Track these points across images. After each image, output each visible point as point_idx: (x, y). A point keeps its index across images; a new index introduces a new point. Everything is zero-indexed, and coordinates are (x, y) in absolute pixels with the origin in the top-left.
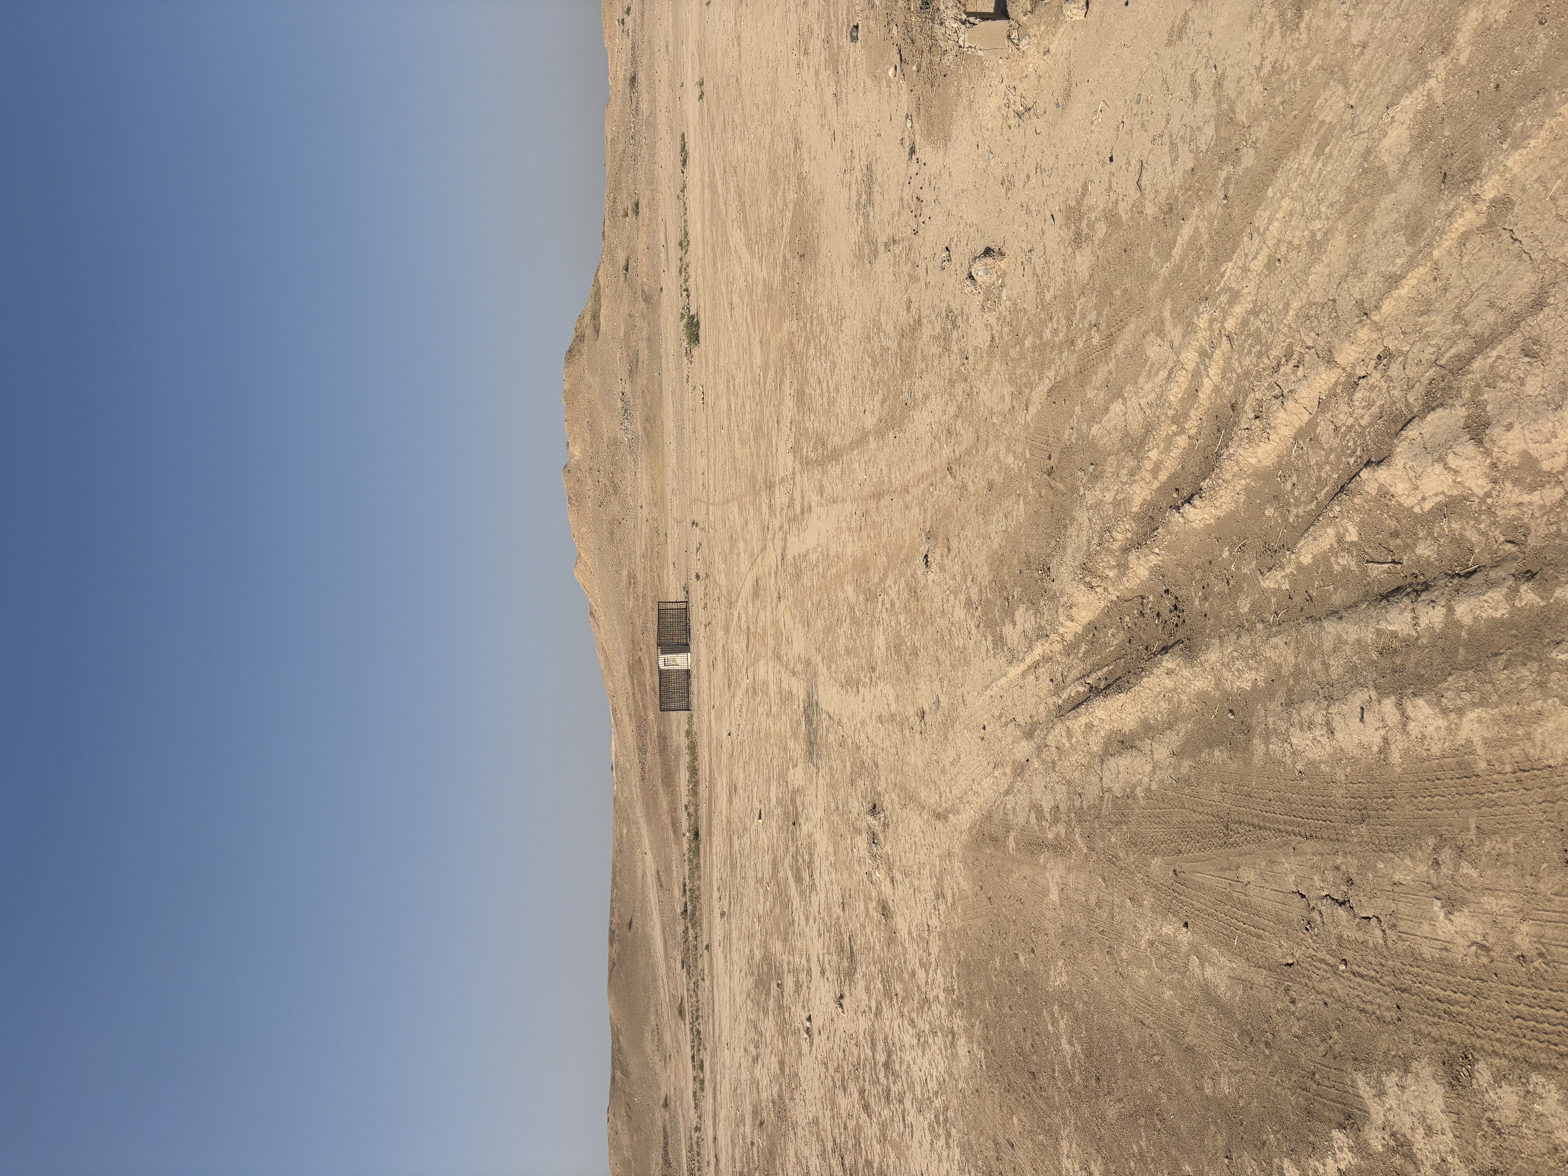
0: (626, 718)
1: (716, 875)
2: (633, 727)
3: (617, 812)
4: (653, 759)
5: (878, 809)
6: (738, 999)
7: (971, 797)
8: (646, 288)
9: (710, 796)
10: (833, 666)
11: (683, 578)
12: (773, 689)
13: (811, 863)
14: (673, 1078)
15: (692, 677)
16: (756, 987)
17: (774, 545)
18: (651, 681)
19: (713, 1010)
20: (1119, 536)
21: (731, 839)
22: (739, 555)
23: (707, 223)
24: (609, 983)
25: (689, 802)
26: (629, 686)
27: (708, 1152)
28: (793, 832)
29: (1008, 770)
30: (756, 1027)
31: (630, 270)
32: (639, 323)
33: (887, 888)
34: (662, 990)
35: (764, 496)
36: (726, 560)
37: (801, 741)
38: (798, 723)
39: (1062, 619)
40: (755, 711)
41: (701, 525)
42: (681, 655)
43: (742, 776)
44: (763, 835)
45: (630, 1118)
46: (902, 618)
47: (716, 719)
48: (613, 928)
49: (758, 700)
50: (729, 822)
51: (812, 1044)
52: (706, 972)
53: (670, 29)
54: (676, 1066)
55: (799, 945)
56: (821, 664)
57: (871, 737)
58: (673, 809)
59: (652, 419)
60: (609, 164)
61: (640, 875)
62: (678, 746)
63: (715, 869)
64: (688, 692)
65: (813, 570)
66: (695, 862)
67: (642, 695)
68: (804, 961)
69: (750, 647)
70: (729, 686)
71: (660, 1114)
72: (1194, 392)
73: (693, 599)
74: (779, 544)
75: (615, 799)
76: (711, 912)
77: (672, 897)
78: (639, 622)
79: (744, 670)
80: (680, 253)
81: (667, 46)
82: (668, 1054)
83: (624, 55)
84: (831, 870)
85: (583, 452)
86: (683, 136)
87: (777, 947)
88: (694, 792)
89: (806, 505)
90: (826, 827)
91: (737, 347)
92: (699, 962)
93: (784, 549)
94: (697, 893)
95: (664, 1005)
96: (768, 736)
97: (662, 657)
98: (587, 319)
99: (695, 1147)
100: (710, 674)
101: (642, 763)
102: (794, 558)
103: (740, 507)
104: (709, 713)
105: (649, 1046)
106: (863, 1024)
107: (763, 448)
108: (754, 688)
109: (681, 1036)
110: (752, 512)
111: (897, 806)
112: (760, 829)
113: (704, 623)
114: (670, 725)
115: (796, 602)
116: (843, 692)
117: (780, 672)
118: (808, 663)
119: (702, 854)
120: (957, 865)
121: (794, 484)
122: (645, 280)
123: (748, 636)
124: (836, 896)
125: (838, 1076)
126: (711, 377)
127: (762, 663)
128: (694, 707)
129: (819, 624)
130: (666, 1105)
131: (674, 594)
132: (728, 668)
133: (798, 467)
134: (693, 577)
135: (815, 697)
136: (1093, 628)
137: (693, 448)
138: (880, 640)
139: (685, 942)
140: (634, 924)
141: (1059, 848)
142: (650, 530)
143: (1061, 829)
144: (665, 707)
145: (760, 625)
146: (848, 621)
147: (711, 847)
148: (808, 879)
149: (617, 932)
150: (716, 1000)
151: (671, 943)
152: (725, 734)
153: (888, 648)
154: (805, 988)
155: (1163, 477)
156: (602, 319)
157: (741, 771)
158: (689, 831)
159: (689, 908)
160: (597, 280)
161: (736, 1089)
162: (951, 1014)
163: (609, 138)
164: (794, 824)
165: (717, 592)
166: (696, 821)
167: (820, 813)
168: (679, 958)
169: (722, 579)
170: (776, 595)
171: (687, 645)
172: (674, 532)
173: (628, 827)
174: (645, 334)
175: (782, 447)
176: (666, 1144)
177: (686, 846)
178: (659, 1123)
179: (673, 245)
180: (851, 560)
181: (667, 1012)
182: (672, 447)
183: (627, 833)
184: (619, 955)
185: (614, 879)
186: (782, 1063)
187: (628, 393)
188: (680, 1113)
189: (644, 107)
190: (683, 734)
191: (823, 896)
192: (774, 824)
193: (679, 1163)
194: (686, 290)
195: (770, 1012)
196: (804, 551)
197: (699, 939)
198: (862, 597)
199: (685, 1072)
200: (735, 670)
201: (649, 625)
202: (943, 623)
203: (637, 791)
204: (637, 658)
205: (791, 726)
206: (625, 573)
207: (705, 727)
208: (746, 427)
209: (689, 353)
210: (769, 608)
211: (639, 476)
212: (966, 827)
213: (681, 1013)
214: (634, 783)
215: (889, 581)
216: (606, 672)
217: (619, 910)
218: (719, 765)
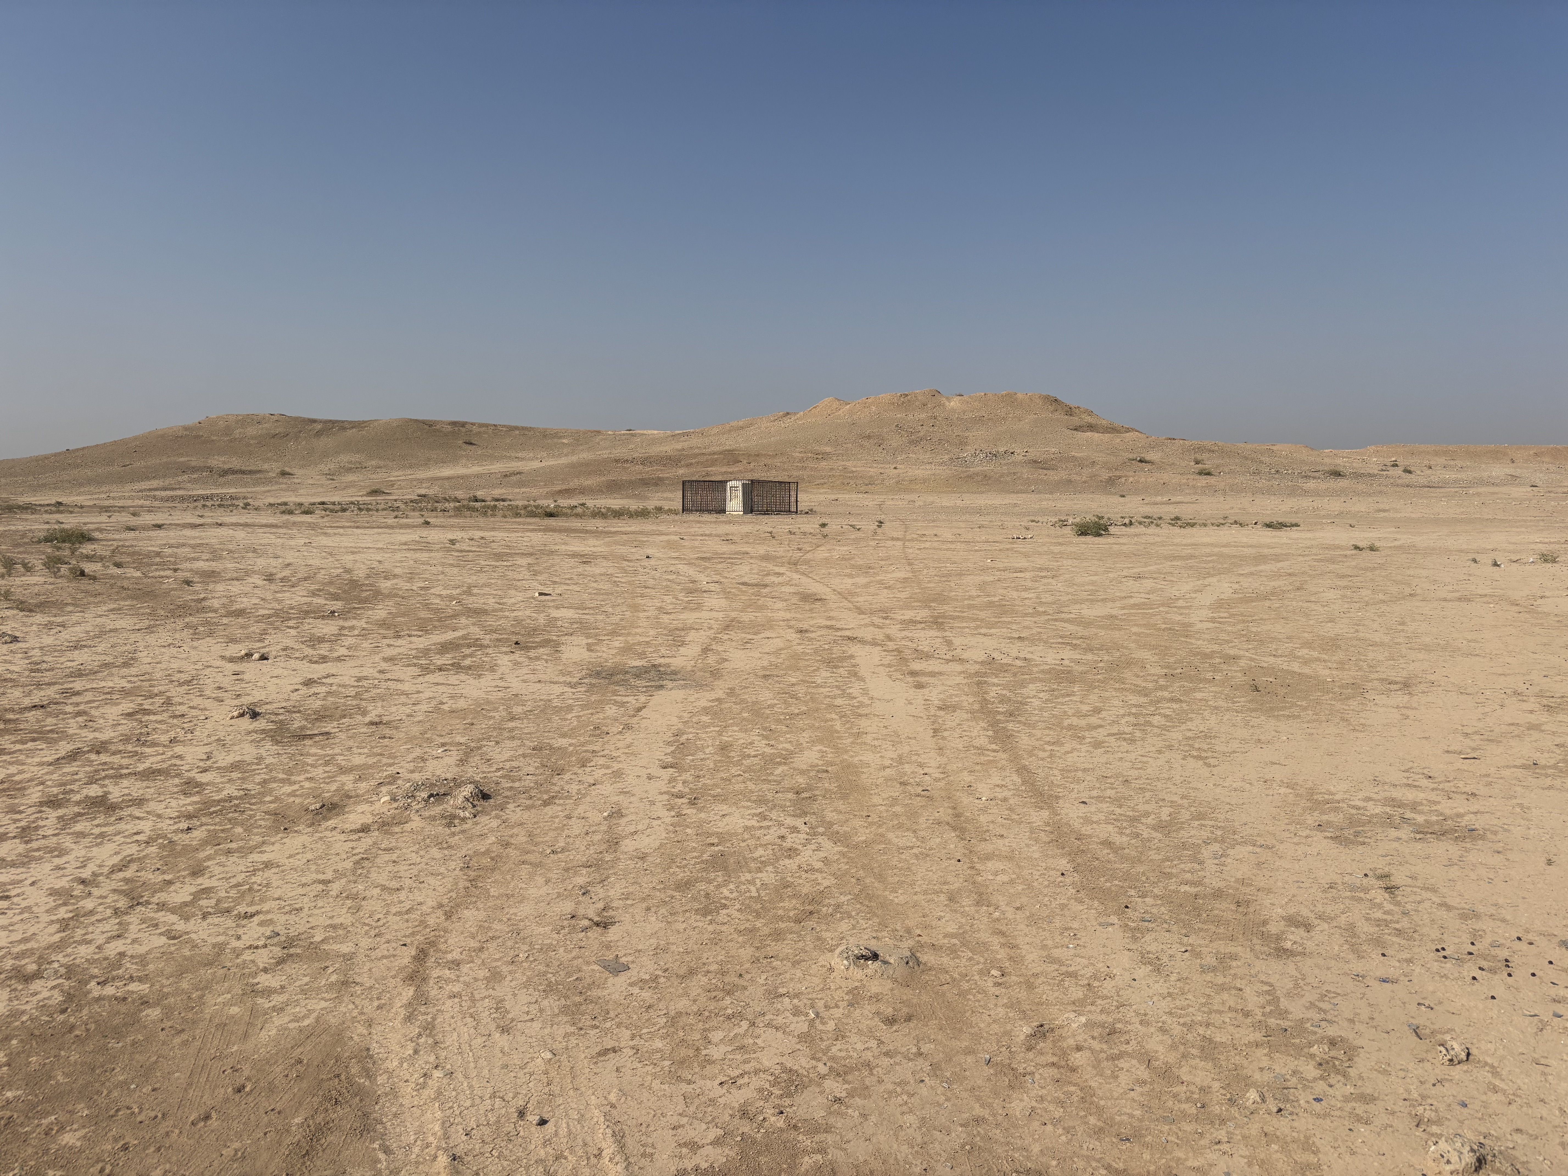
0: (679, 446)
1: (499, 535)
2: (670, 453)
3: (584, 433)
4: (637, 471)
5: (481, 804)
6: (351, 558)
8: (1123, 480)
9: (587, 532)
10: (705, 719)
11: (822, 510)
12: (690, 617)
14: (310, 481)
15: (718, 516)
16: (350, 582)
17: (866, 625)
18: (716, 473)
19: (357, 527)
21: (531, 554)
22: (850, 576)
23: (1216, 550)
25: (587, 508)
26: (712, 449)
28: (507, 641)
31: (1140, 464)
32: (1086, 472)
33: (357, 816)
34: (400, 473)
35: (923, 614)
36: (844, 559)
37: (618, 659)
38: (642, 655)
40: (668, 590)
41: (879, 531)
42: (742, 505)
43: (598, 571)
44: (520, 597)
45: (273, 437)
46: (768, 876)
47: (668, 541)
48: (467, 426)
49: (681, 596)
50: (552, 553)
51: (230, 660)
52: (405, 521)
53: (1402, 515)
54: (322, 486)
55: (365, 645)
56: (713, 695)
57: (594, 791)
58: (583, 491)
59: (986, 482)
60: (1249, 446)
61: (520, 455)
62: (647, 498)
63: (506, 535)
64: (701, 511)
65: (838, 687)
66: (522, 512)
67: (702, 463)
68: (341, 652)
69: (744, 588)
70: (703, 559)
71: (273, 467)
73: (800, 519)
74: (868, 633)
75: (599, 432)
76: (463, 528)
77: (494, 486)
78: (777, 462)
79: (717, 578)
80: (1167, 518)
81: (1384, 511)
82: (334, 478)
83: (1361, 465)
85: (953, 410)
86: (1297, 525)
88: (598, 514)
89: (923, 679)
90: (494, 697)
91: (1093, 583)
92: (417, 514)
93: (863, 642)
94: (490, 512)
95: (385, 475)
96: (635, 608)
97: (739, 484)
98: (1089, 419)
99: (229, 502)
100: (718, 536)
101: (632, 461)
102: (852, 657)
103: (906, 580)
104: (676, 533)
105: (345, 459)
106: (193, 756)
107: (982, 615)
108: (696, 590)
109: (350, 491)
110: (903, 595)
111: (472, 847)
113: (774, 531)
114: (671, 491)
115: (796, 657)
116: (668, 737)
117: (710, 628)
118: (716, 674)
119: (529, 520)
120: (319, 1006)
121: (948, 661)
122: (1131, 479)
123: (756, 585)
124: (395, 711)
125: (158, 703)
126: (1046, 549)
127: (723, 603)
128: (684, 517)
130: (284, 474)
131: (805, 499)
132: (722, 559)
133: (973, 668)
134: (824, 520)
135: (670, 684)
137: (962, 525)
138: (736, 821)
139: (445, 499)
140: (470, 447)
142: (871, 477)
144: (687, 486)
145: (769, 602)
146: (768, 750)
147: (532, 530)
148: (439, 662)
149: (463, 430)
150: (366, 531)
151: (447, 484)
152: (650, 552)
153: (721, 839)
154: (308, 652)
156: (1089, 434)
157: (603, 570)
158: (555, 507)
159: (478, 504)
160: (1128, 430)
161: (254, 551)
163: (1274, 448)
164: (517, 643)
165: (807, 547)
166: (566, 515)
167: (516, 687)
168: (430, 492)
169: (821, 553)
170: (805, 626)
171: (752, 512)
172: (869, 501)
173: (569, 444)
174: (1075, 477)
175: (990, 643)
176: (243, 472)
177: (542, 503)
178: (266, 466)
179: (1174, 510)
180: (856, 760)
181: (378, 478)
182: (959, 502)
183: (563, 444)
184: (439, 431)
185: (516, 428)
186: (240, 613)
187: (1013, 458)
188: (270, 488)
189: (1311, 484)
190: (659, 504)
192: (528, 613)
193: (222, 485)
194: (1131, 523)
195: (310, 599)
196: (863, 672)
197: (441, 514)
199: (310, 495)
200: (720, 566)
201: (774, 472)
202: (756, 994)
203: (605, 454)
204: (740, 458)
205: (639, 644)
206: (828, 449)
207: (662, 528)
208: (1001, 591)
209: (1063, 524)
210: (788, 616)
211: (927, 466)
213: (375, 492)
214: (614, 451)
216: (728, 427)
217: (485, 433)
218: (616, 543)
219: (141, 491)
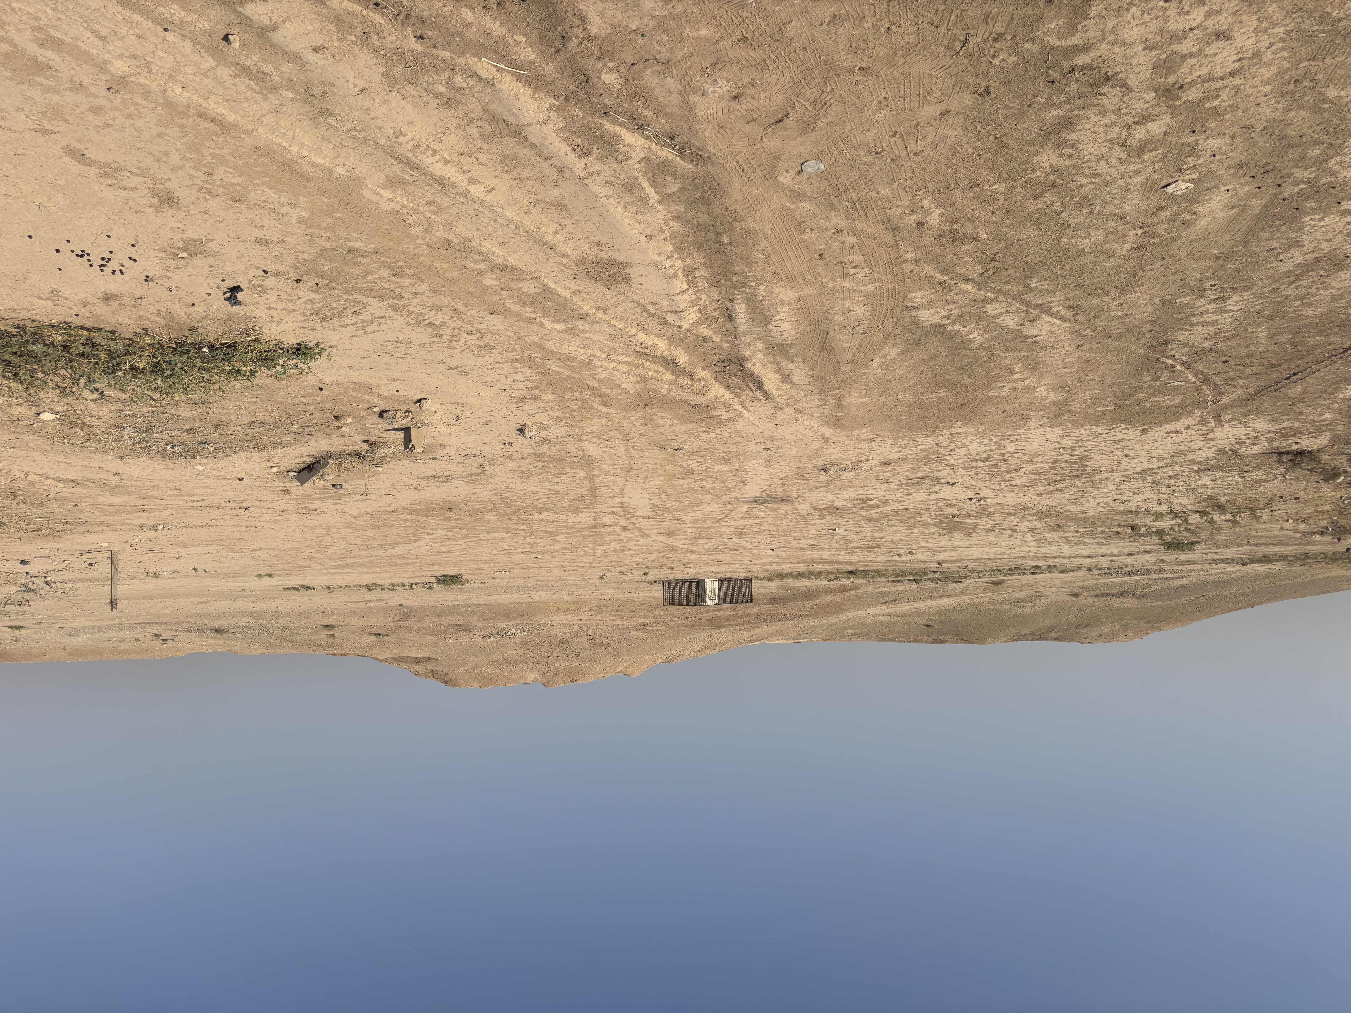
0: (757, 631)
1: (882, 558)
2: (764, 625)
3: (836, 638)
4: (790, 609)
5: (824, 467)
6: (973, 542)
7: (815, 429)
8: (396, 619)
9: (820, 563)
10: (731, 490)
11: (642, 585)
12: (741, 522)
13: (862, 499)
14: (1054, 590)
15: (724, 577)
16: (960, 530)
17: (639, 523)
18: (727, 610)
19: (988, 559)
20: (686, 382)
21: (852, 548)
22: (638, 545)
24: (977, 643)
25: (826, 578)
26: (730, 629)
27: (1105, 562)
28: (843, 510)
29: (799, 415)
30: (990, 531)
31: (380, 632)
32: (425, 624)
33: (873, 463)
34: (982, 599)
35: (601, 530)
36: (638, 554)
37: (780, 506)
39: (722, 400)
40: (757, 533)
41: (605, 572)
42: (707, 586)
43: (804, 541)
44: (847, 527)
45: (1087, 625)
46: (708, 458)
47: (760, 559)
48: (932, 640)
49: (748, 532)
50: (839, 549)
51: (987, 498)
52: (961, 564)
55: (920, 506)
56: (729, 496)
57: (779, 471)
58: (832, 591)
59: (507, 613)
60: (286, 651)
61: (887, 618)
62: (781, 587)
63: (877, 559)
64: (737, 580)
65: (664, 501)
66: (874, 573)
67: (738, 618)
68: (931, 503)
69: (709, 537)
70: (736, 550)
71: (1085, 600)
72: (627, 363)
73: (663, 577)
74: (640, 520)
75: (824, 640)
76: (911, 561)
77: (904, 592)
78: (677, 621)
79: (725, 541)
80: (379, 590)
82: (1035, 594)
83: (193, 639)
84: (866, 489)
85: (532, 670)
87: (926, 518)
88: (817, 575)
89: (619, 505)
90: (838, 492)
91: (482, 548)
92: (954, 569)
93: (644, 517)
94: (898, 572)
95: (994, 597)
96: (775, 525)
97: (709, 602)
98: (417, 668)
99: (1103, 572)
100: (724, 564)
101: (794, 617)
102: (652, 511)
103: (603, 545)
104: (755, 564)
105: (1028, 610)
106: (962, 472)
108: (739, 534)
109: (1018, 583)
110: (609, 537)
111: (822, 459)
112: (843, 529)
113: (683, 569)
114: (763, 594)
115: (683, 510)
116: (749, 485)
117: (730, 519)
118: (727, 503)
119: (867, 568)
120: (854, 433)
121: (601, 512)
122: (390, 619)
123: (700, 538)
124: (884, 486)
125: (1002, 484)
126: (492, 566)
127: (722, 530)
128: (748, 575)
129: (702, 497)
130: (1076, 595)
131: (657, 592)
132: (722, 551)
133: (591, 510)
134: (644, 577)
135: (750, 499)
136: (728, 387)
137: (540, 579)
138: (719, 467)
139: (940, 580)
140: (928, 623)
141: (840, 399)
142: (600, 612)
143: (830, 398)
144: (749, 599)
145: (694, 531)
146: (703, 483)
147: (860, 562)
148: (874, 501)
149: (934, 637)
150: (980, 557)
151: (942, 593)
152: (772, 553)
153: (725, 464)
154: (950, 502)
155: (661, 369)
156: (419, 655)
157: (800, 542)
158: (849, 578)
159: (912, 578)
160: (385, 660)
161: (1043, 543)
162: (940, 435)
163: (263, 651)
164: (837, 509)
165: (662, 560)
166: (841, 573)
167: (829, 495)
168: (954, 585)
170: (675, 521)
171: (698, 581)
172: (604, 592)
173: (847, 628)
174: (435, 619)
175: (572, 519)
176: (1108, 595)
177: (861, 581)
178: (1091, 600)
179: (369, 596)
180: (664, 482)
181: (998, 595)
182: (533, 595)
183: (852, 629)
184: (954, 635)
185: (891, 640)
186: (1010, 515)
187: (484, 633)
188: (1082, 583)
189: (244, 621)
190: (770, 584)
191: (885, 493)
192: (839, 521)
193: (1122, 584)
195: (975, 521)
196: (649, 506)
197: (935, 570)
198: (690, 476)
199: (1047, 579)
200: (724, 547)
201: (680, 613)
202: (714, 441)
203: (818, 622)
204: (707, 623)
205: (769, 511)
206: (635, 633)
207: (766, 567)
209: (463, 583)
210: (683, 526)
211: (554, 623)
212: (832, 431)
213: (999, 583)
214: (810, 624)
215: (684, 464)
216: (718, 649)
217: (917, 635)
218: (796, 556)
219: (1186, 577)
